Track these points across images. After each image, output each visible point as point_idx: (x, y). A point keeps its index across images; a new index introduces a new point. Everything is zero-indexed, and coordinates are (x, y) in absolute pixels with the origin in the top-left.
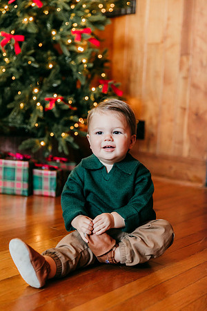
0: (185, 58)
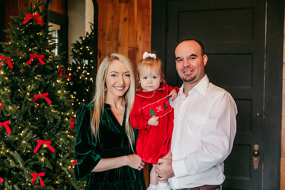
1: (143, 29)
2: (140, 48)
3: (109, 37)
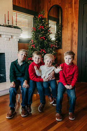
1: (76, 16)
2: (75, 22)
3: (65, 20)
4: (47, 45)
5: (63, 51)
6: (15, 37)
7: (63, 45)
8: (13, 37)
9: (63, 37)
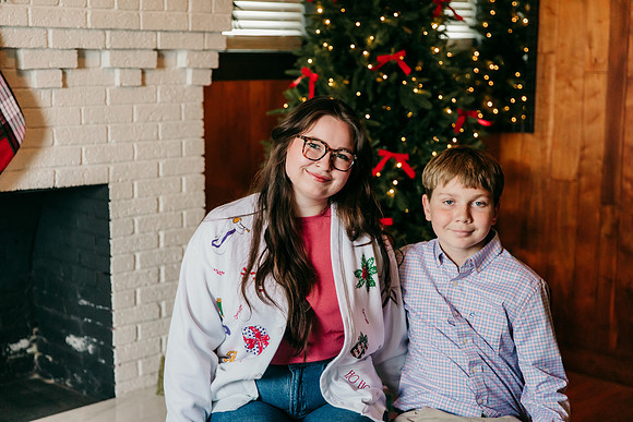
0: (608, 209)
4: (422, 113)
5: (544, 150)
6: (180, 60)
7: (545, 104)
8: (169, 59)
9: (544, 44)
